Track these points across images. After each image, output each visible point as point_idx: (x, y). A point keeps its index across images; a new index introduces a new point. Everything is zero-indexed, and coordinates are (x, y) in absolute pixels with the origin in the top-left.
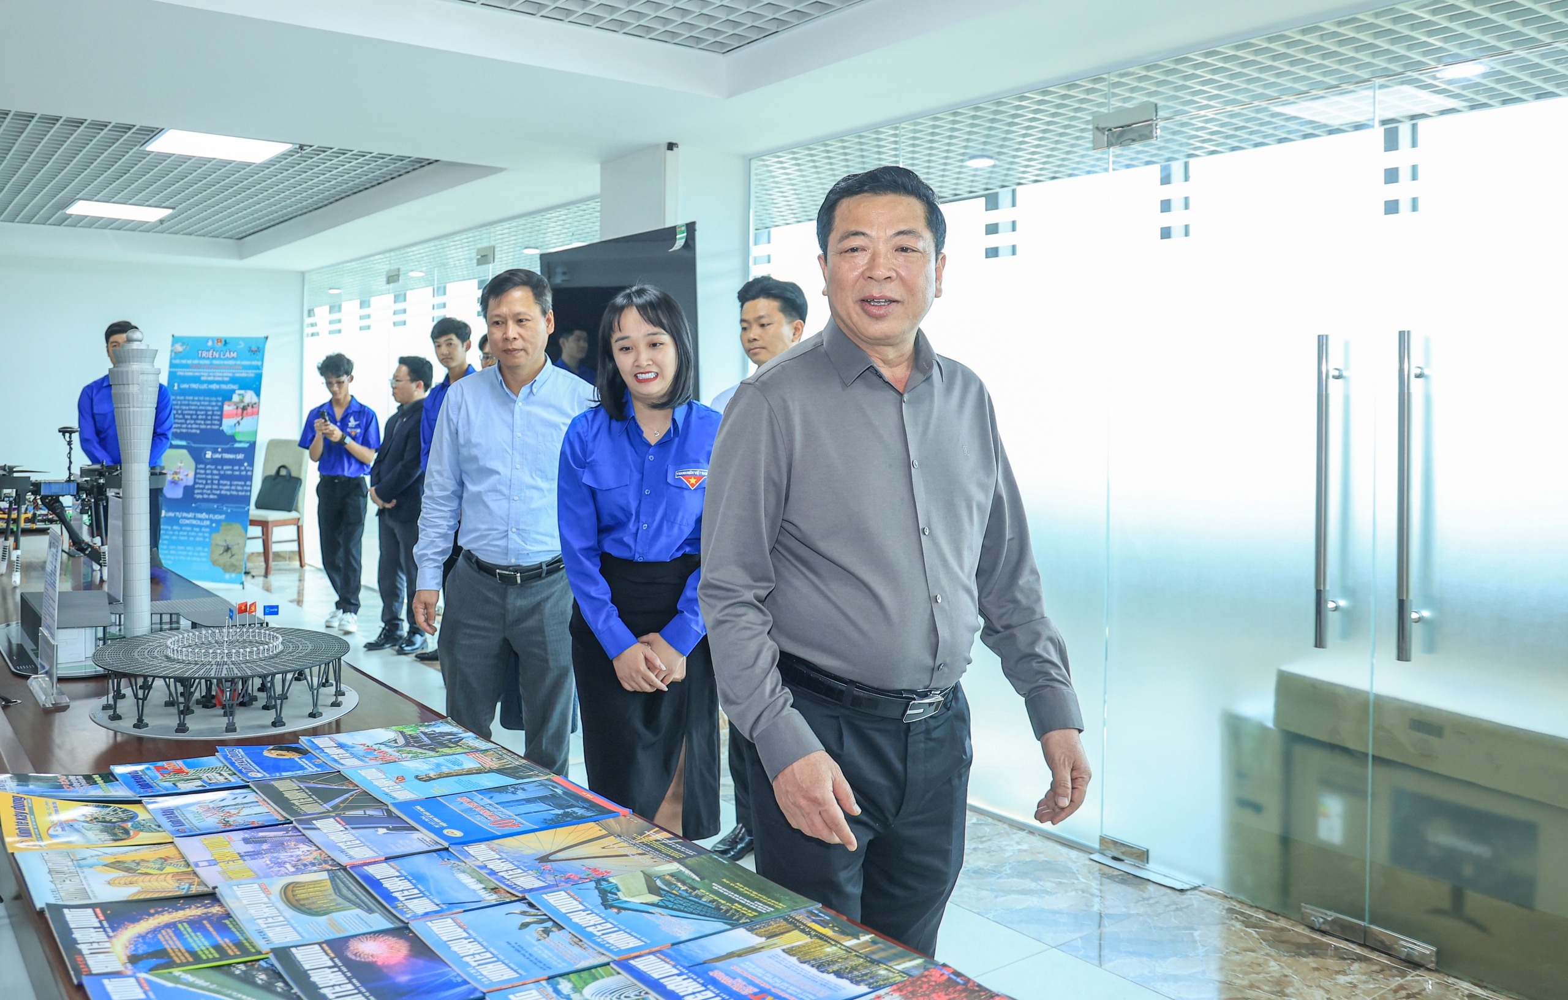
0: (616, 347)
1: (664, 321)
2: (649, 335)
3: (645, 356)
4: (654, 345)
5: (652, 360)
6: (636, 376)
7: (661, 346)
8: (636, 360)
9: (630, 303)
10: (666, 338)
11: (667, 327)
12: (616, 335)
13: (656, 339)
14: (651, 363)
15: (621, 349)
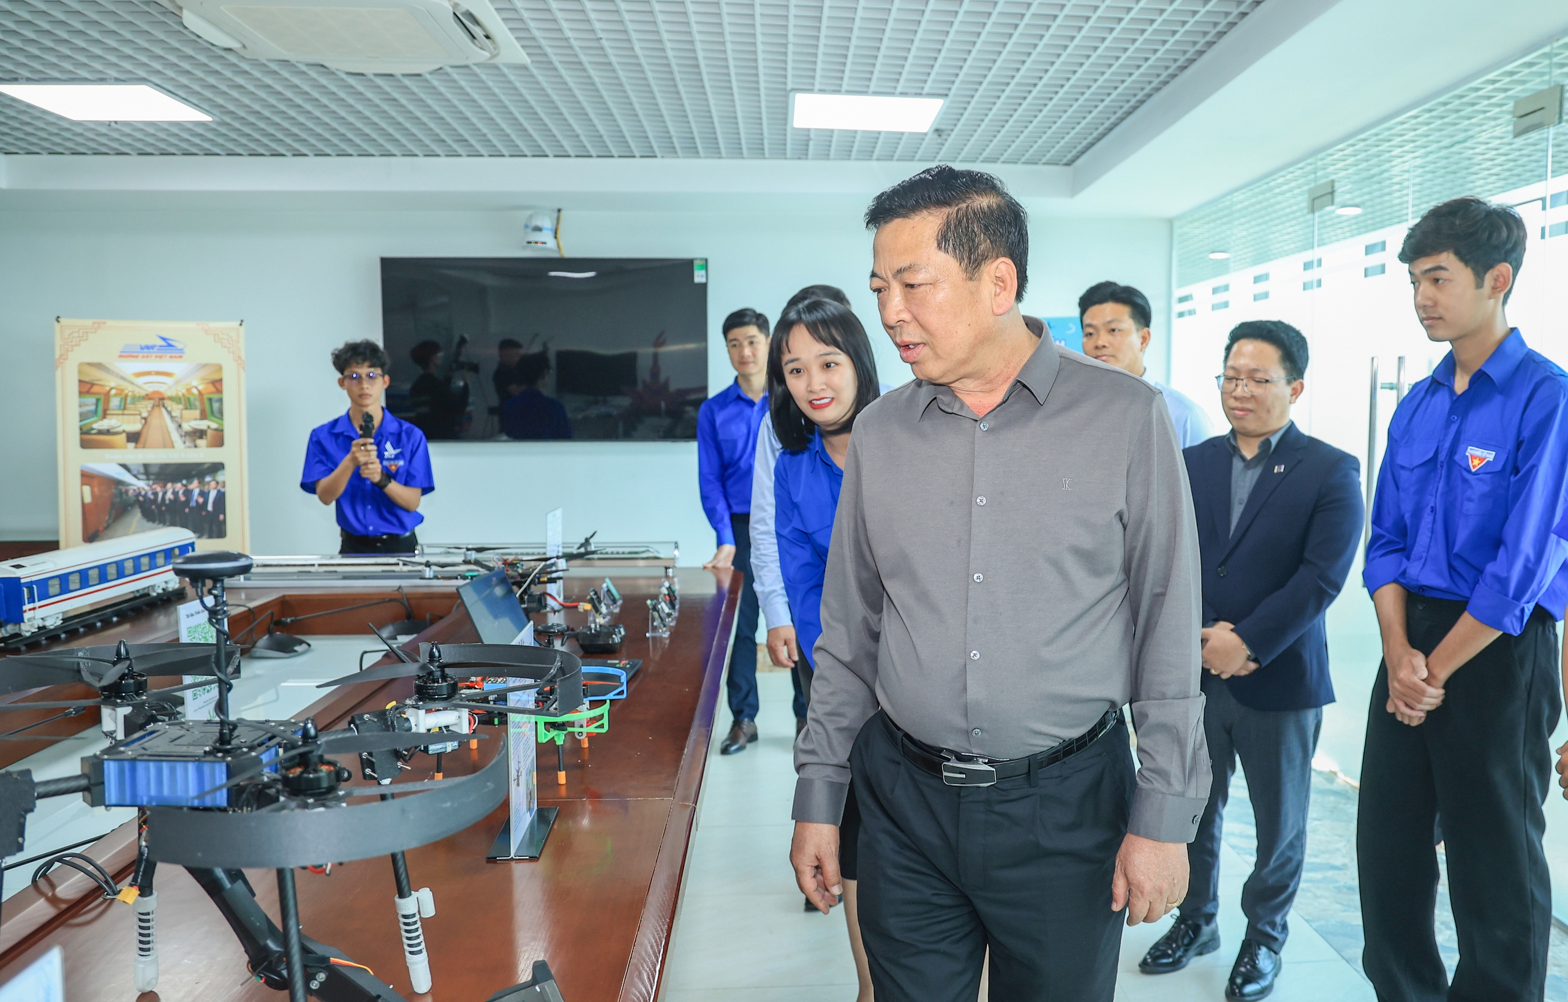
0: (787, 369)
1: (839, 339)
2: (821, 355)
3: (819, 379)
4: (828, 365)
5: (826, 384)
6: (810, 402)
7: (836, 368)
8: (809, 385)
9: (799, 320)
10: (843, 358)
11: (841, 344)
12: (786, 357)
13: (829, 358)
14: (824, 387)
15: (792, 372)
